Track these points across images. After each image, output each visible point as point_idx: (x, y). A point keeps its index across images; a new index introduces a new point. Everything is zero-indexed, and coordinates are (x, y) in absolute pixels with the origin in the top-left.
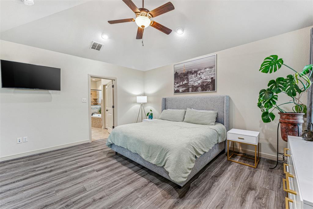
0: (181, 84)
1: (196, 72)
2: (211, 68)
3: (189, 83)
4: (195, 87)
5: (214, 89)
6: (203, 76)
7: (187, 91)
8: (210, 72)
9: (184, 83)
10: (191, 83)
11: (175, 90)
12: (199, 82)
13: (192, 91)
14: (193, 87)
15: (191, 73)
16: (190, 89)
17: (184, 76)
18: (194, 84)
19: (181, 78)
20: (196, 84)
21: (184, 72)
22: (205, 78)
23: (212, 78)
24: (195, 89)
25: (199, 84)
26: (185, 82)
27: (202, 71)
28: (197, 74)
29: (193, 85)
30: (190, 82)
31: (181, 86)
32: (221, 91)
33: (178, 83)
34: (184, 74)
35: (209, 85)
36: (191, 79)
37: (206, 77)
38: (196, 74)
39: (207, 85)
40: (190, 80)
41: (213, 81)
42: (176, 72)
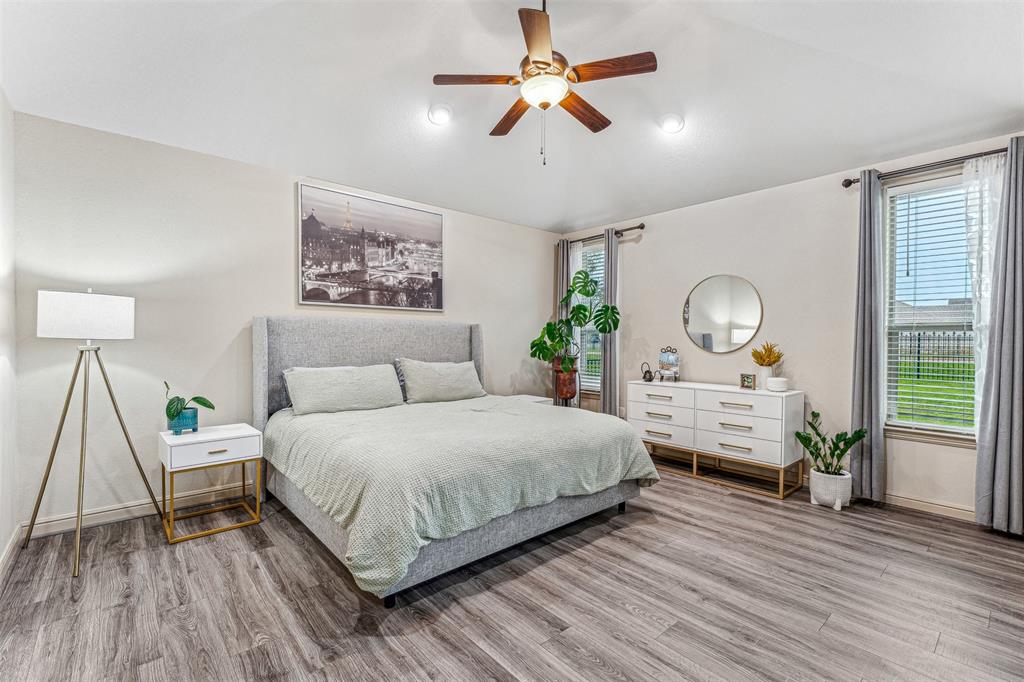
0: (335, 268)
1: (389, 243)
2: (432, 245)
3: (365, 272)
4: (388, 289)
5: (439, 305)
6: (410, 262)
7: (359, 298)
8: (430, 257)
9: (345, 269)
10: (374, 274)
11: (304, 287)
12: (400, 276)
13: (380, 302)
14: (381, 288)
15: (374, 239)
16: (373, 295)
17: (348, 242)
18: (384, 280)
19: (333, 247)
20: (391, 282)
21: (347, 226)
22: (416, 269)
23: (435, 275)
24: (388, 297)
25: (400, 283)
26: (351, 266)
27: (408, 246)
28: (393, 249)
29: (381, 283)
30: (370, 271)
31: (333, 275)
32: (456, 312)
33: (319, 263)
34: (345, 233)
35: (426, 290)
36: (373, 259)
37: (417, 265)
38: (390, 248)
39: (422, 290)
40: (371, 264)
41: (438, 283)
42: (312, 218)
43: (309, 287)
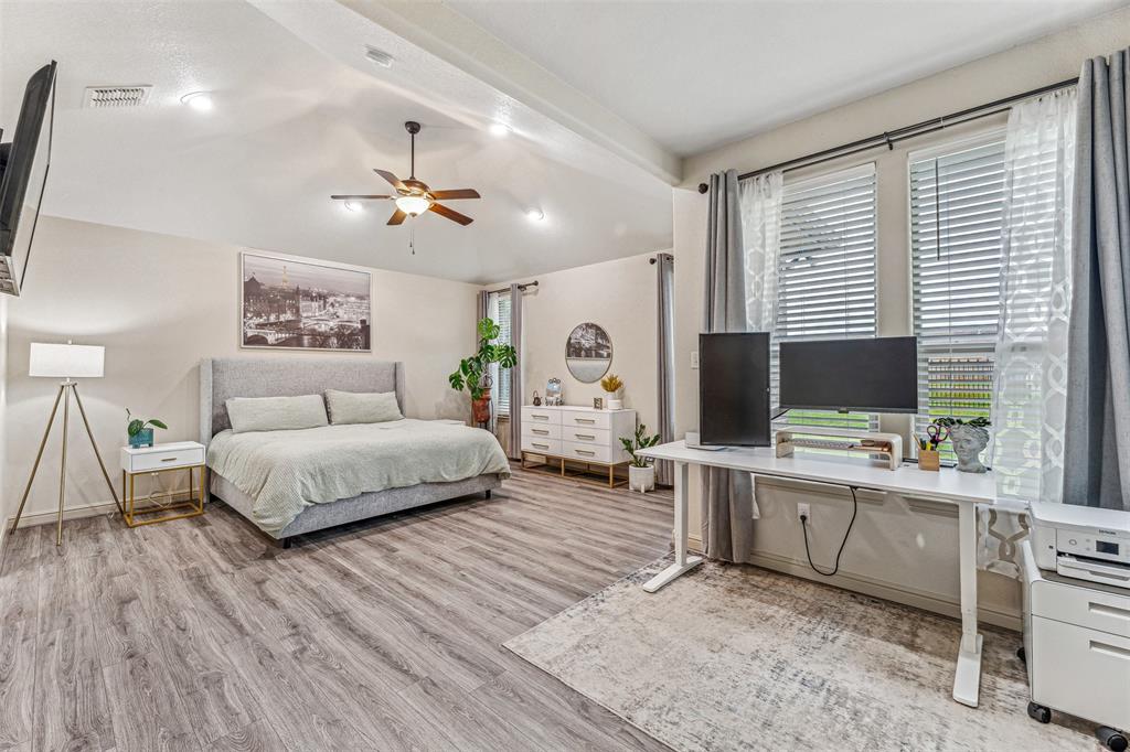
0: (273, 318)
1: (322, 297)
2: (361, 298)
3: (300, 321)
4: (320, 334)
5: (367, 346)
6: (341, 312)
7: (295, 342)
8: (359, 307)
9: (282, 319)
10: (307, 322)
11: (245, 334)
12: (331, 324)
13: (312, 345)
14: (314, 334)
15: (308, 295)
16: (306, 340)
17: (285, 298)
18: (316, 327)
19: (271, 302)
20: (323, 328)
21: (285, 285)
22: (346, 317)
23: (363, 322)
24: (320, 341)
25: (332, 329)
26: (288, 316)
27: (339, 299)
28: (325, 302)
29: (314, 330)
30: (304, 321)
31: (271, 324)
32: (381, 352)
33: (259, 315)
34: (282, 291)
35: (356, 334)
36: (306, 311)
37: (348, 315)
38: (322, 302)
39: (351, 334)
40: (305, 315)
41: (366, 328)
42: (253, 280)
43: (249, 334)
